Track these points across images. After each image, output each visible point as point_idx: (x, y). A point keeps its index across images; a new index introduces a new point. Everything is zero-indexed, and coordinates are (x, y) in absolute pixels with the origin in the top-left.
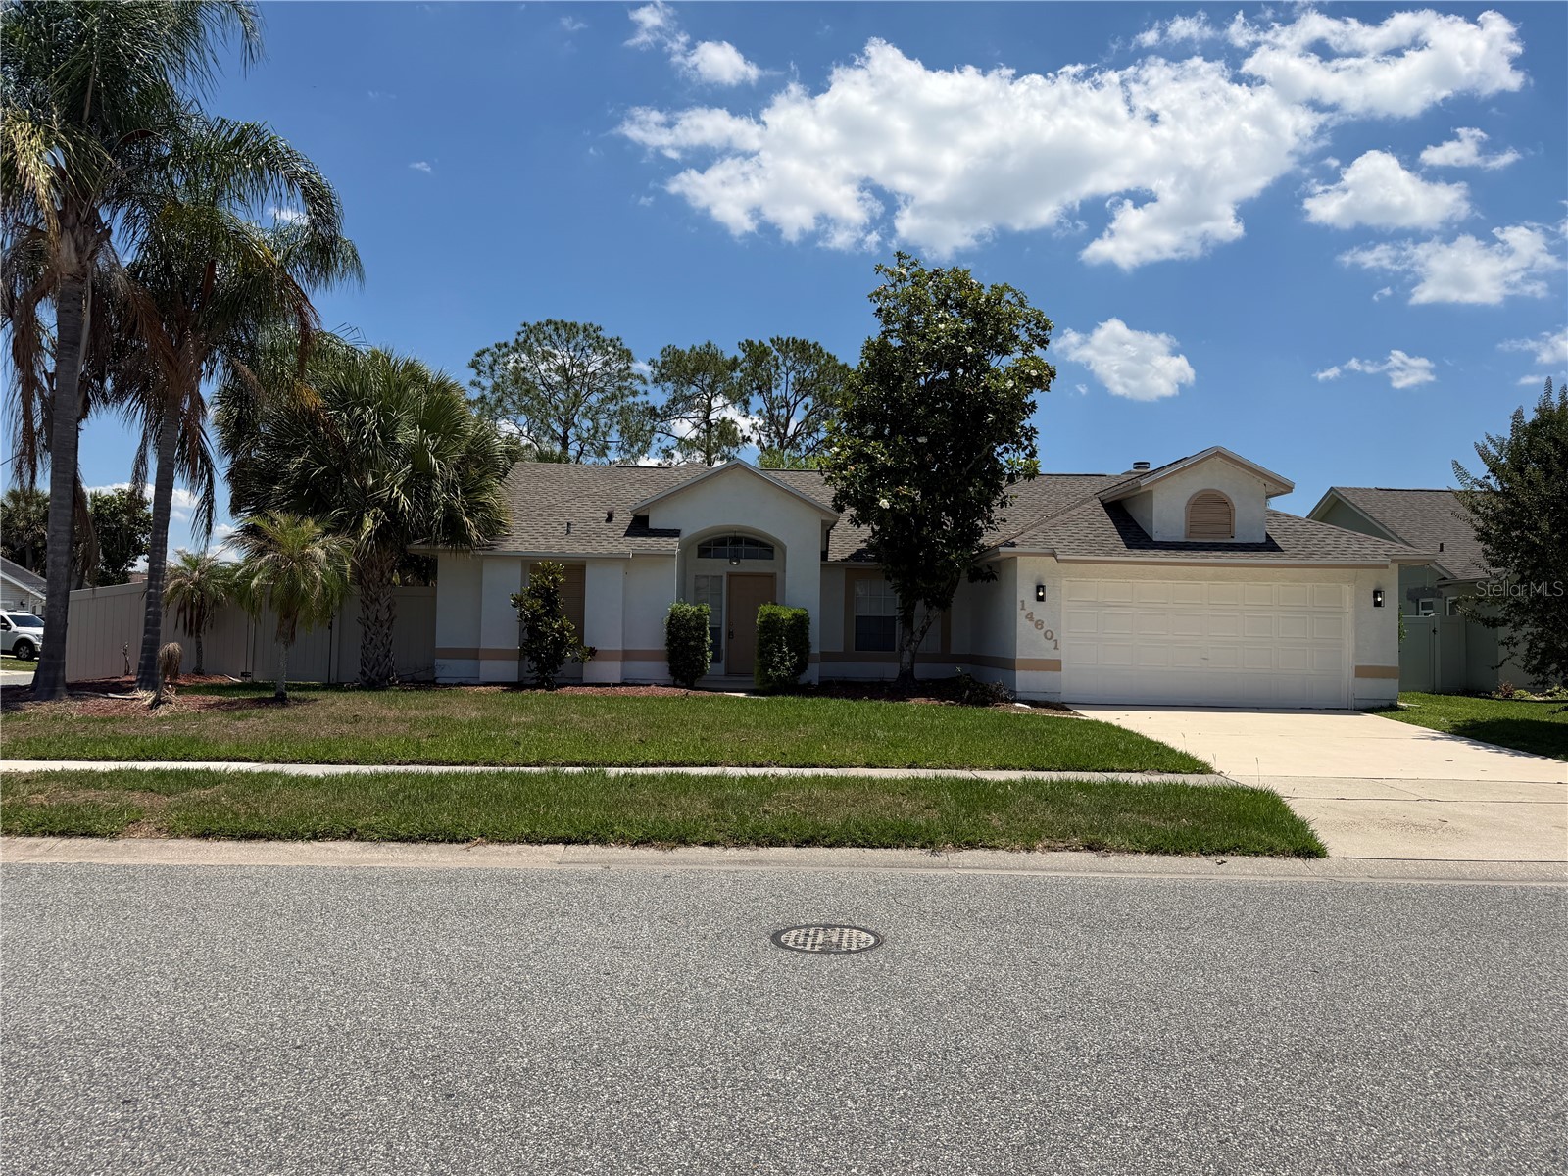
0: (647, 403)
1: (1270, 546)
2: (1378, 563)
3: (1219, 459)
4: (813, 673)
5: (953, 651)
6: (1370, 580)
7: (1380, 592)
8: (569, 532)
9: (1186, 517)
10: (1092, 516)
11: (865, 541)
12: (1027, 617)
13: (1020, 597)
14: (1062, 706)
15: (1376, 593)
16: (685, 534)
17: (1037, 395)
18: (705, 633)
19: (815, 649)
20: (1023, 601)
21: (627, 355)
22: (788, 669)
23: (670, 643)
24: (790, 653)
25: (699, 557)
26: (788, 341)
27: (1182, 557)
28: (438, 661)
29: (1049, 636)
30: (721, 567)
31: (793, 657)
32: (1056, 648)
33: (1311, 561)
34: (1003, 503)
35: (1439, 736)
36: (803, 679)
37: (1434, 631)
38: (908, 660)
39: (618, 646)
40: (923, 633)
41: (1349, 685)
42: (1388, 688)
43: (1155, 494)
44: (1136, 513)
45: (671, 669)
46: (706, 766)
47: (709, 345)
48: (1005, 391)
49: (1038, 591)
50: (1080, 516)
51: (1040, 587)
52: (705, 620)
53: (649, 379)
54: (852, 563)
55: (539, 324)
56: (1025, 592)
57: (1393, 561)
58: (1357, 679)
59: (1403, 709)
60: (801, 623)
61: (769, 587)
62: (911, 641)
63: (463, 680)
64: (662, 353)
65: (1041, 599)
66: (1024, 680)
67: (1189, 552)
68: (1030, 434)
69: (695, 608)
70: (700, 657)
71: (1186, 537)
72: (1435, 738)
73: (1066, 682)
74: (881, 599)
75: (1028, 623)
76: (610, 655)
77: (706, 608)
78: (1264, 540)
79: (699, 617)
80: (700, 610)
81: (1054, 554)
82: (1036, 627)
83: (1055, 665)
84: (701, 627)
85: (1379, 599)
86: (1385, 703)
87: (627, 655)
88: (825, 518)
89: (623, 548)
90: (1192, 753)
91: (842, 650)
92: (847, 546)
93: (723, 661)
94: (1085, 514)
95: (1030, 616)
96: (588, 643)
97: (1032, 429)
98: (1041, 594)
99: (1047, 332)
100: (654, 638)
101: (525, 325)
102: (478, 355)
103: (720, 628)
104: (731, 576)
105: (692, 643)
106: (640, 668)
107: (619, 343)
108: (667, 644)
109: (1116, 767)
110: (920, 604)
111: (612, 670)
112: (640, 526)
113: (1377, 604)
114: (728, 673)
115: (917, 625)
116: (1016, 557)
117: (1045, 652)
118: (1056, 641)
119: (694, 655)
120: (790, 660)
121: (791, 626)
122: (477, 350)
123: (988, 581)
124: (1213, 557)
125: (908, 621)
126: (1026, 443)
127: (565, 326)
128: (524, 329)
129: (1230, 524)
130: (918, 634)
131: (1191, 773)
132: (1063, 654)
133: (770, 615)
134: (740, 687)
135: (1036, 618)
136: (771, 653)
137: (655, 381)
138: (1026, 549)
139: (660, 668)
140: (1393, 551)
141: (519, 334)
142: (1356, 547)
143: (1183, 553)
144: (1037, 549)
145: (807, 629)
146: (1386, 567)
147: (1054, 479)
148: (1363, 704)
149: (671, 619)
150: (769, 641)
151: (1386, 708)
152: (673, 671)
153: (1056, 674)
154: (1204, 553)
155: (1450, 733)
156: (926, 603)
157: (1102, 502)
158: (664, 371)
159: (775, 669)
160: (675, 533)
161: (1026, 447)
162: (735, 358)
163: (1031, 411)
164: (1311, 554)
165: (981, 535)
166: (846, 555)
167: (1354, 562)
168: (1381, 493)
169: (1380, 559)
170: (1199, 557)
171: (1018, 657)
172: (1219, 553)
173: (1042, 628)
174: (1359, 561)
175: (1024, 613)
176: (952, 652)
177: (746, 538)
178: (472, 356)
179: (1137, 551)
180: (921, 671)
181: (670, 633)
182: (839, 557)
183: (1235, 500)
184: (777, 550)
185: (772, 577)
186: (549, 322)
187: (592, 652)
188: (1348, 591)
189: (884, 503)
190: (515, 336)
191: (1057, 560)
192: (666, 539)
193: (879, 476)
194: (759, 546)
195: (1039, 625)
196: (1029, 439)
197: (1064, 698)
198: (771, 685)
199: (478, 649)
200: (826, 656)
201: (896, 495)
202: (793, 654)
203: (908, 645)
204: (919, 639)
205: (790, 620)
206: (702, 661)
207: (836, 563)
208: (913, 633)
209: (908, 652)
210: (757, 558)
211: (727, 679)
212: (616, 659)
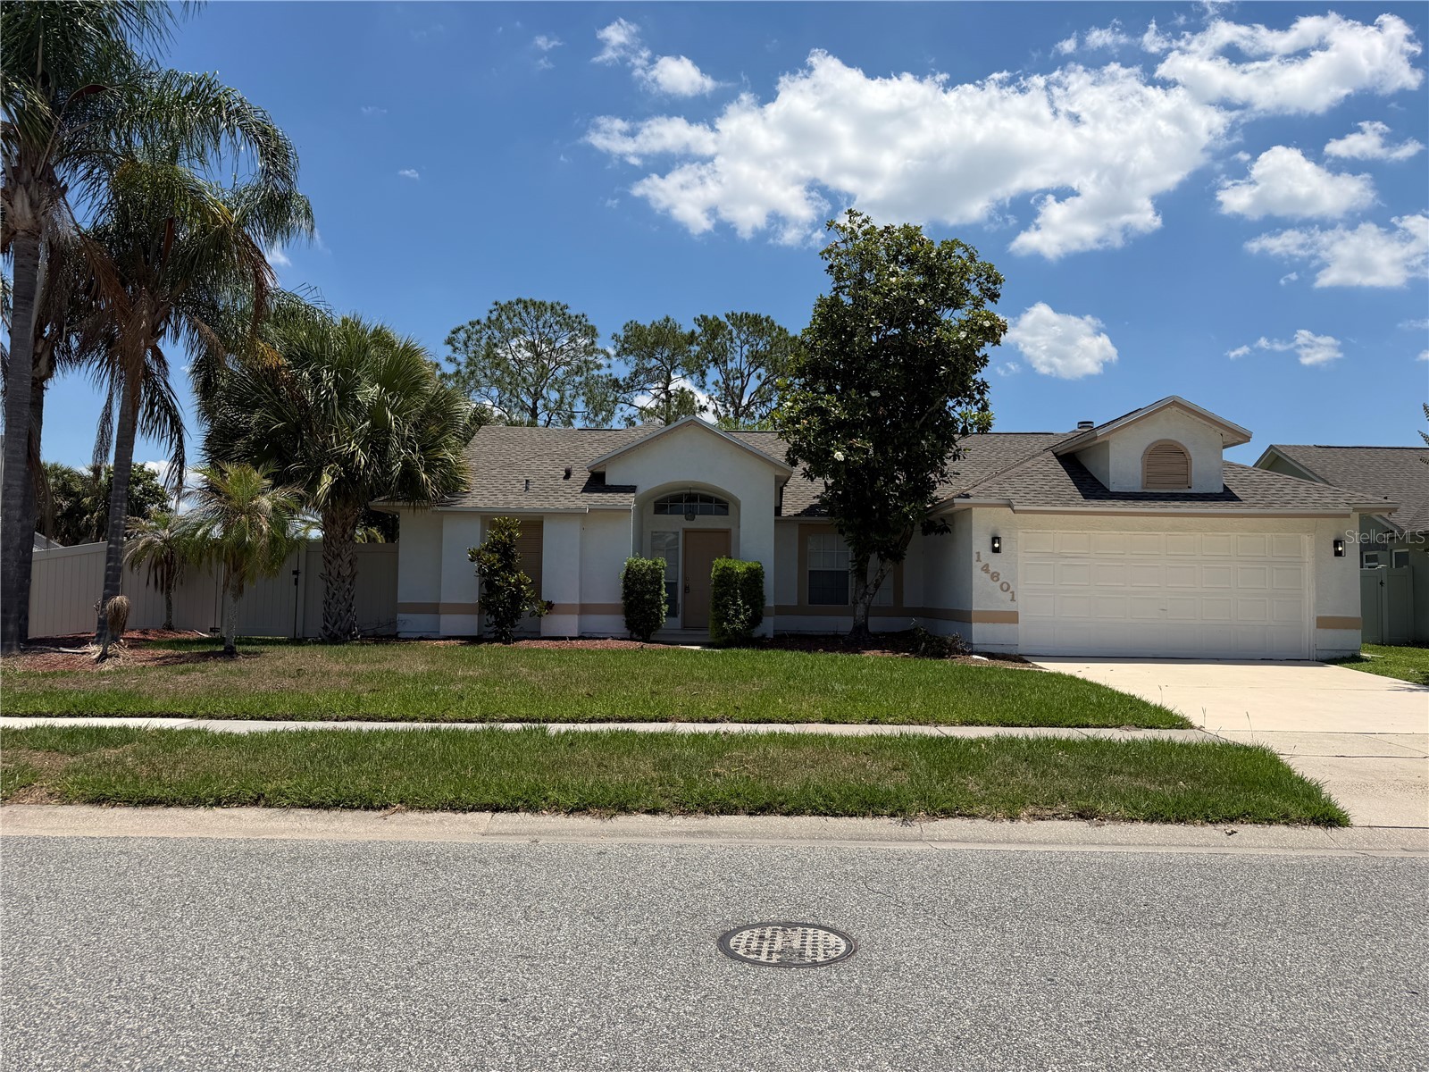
0: (611, 375)
1: (1227, 496)
2: (1339, 512)
3: (1176, 409)
4: (768, 626)
5: (907, 604)
6: (1330, 529)
7: (1341, 541)
8: (527, 488)
9: (1143, 467)
10: (1046, 468)
11: (818, 497)
12: (982, 569)
13: (975, 549)
14: (1019, 659)
15: (1337, 543)
16: (641, 490)
17: (988, 349)
18: (660, 587)
19: (770, 602)
20: (978, 553)
21: (591, 332)
22: (743, 622)
23: (626, 597)
24: (744, 606)
25: (655, 513)
26: (742, 316)
27: (1140, 507)
28: (401, 616)
29: (1006, 588)
30: (675, 523)
31: (748, 610)
32: (1013, 600)
33: (1270, 511)
34: (955, 457)
35: (1414, 687)
36: (758, 632)
37: (1381, 583)
38: (863, 613)
39: (574, 599)
40: (877, 586)
41: (1309, 635)
42: (1350, 639)
43: (1111, 445)
44: (1092, 465)
45: (627, 622)
46: (656, 721)
47: (667, 320)
48: (958, 341)
49: (994, 542)
50: (1035, 468)
51: (995, 539)
52: (661, 574)
53: (612, 352)
54: (804, 518)
55: (510, 303)
56: (980, 544)
57: (1355, 510)
58: (1318, 630)
59: (1367, 660)
60: (755, 576)
61: (724, 542)
62: (864, 594)
63: (424, 635)
64: (625, 328)
65: (996, 550)
66: (980, 632)
67: (1147, 502)
68: (983, 388)
69: (650, 563)
70: (655, 610)
71: (1143, 488)
72: (1411, 690)
73: (1023, 635)
74: (835, 554)
75: (984, 574)
76: (567, 609)
77: (662, 562)
78: (1221, 490)
79: (654, 571)
80: (655, 564)
81: (1010, 505)
82: (992, 578)
83: (1012, 617)
84: (657, 581)
85: (1340, 549)
86: (1348, 654)
87: (584, 609)
88: (778, 473)
89: (580, 504)
90: (1169, 707)
91: (796, 604)
92: (800, 502)
93: (680, 615)
94: (1039, 466)
95: (986, 569)
96: (545, 598)
97: (984, 384)
98: (997, 545)
99: (998, 286)
100: (610, 592)
101: (496, 304)
102: (454, 333)
103: (676, 583)
104: (686, 531)
105: (648, 597)
106: (597, 622)
107: (584, 320)
108: (623, 598)
109: (1091, 721)
110: (874, 559)
111: (568, 624)
112: (597, 482)
113: (1338, 554)
114: (685, 627)
115: (871, 578)
116: (970, 509)
117: (1001, 603)
118: (1013, 593)
119: (649, 609)
120: (744, 613)
121: (746, 581)
122: (453, 327)
123: (942, 534)
124: (1172, 507)
125: (861, 573)
126: (978, 397)
127: (534, 304)
128: (495, 307)
129: (1187, 474)
130: (872, 587)
131: (1170, 728)
132: (1021, 606)
133: (725, 569)
134: (695, 641)
135: (992, 570)
136: (726, 606)
137: (618, 355)
138: (982, 500)
139: (617, 622)
140: (1354, 500)
141: (491, 312)
142: (1316, 496)
143: (1141, 503)
144: (992, 500)
145: (762, 582)
146: (1348, 516)
147: (1002, 437)
148: (1325, 655)
149: (627, 574)
150: (724, 594)
151: (1350, 659)
152: (629, 625)
153: (1013, 626)
154: (1162, 503)
155: (1424, 684)
156: (880, 556)
157: (1055, 454)
158: (626, 345)
159: (729, 622)
160: (631, 489)
161: (978, 401)
162: (693, 332)
163: (983, 365)
164: (1270, 504)
165: (934, 488)
166: (800, 511)
167: (1316, 512)
168: (1320, 450)
169: (1342, 508)
170: (1157, 507)
171: (974, 609)
172: (1177, 503)
173: (998, 580)
174: (1321, 511)
175: (981, 565)
176: (905, 605)
177: (701, 495)
178: (448, 334)
179: (1095, 502)
180: (875, 625)
181: (626, 587)
182: (792, 513)
183: (1192, 451)
184: (731, 507)
185: (727, 532)
186: (519, 301)
187: (550, 606)
188: (1307, 541)
189: (839, 456)
190: (487, 314)
191: (1014, 511)
192: (622, 494)
193: (831, 428)
194: (717, 503)
195: (995, 576)
196: (982, 393)
197: (1021, 650)
198: (726, 638)
199: (438, 604)
200: (780, 610)
201: (850, 448)
202: (747, 607)
203: (861, 598)
204: (872, 592)
205: (744, 574)
206: (658, 614)
207: (790, 518)
208: (867, 587)
209: (862, 605)
210: (712, 514)
211: (683, 633)
212: (574, 613)
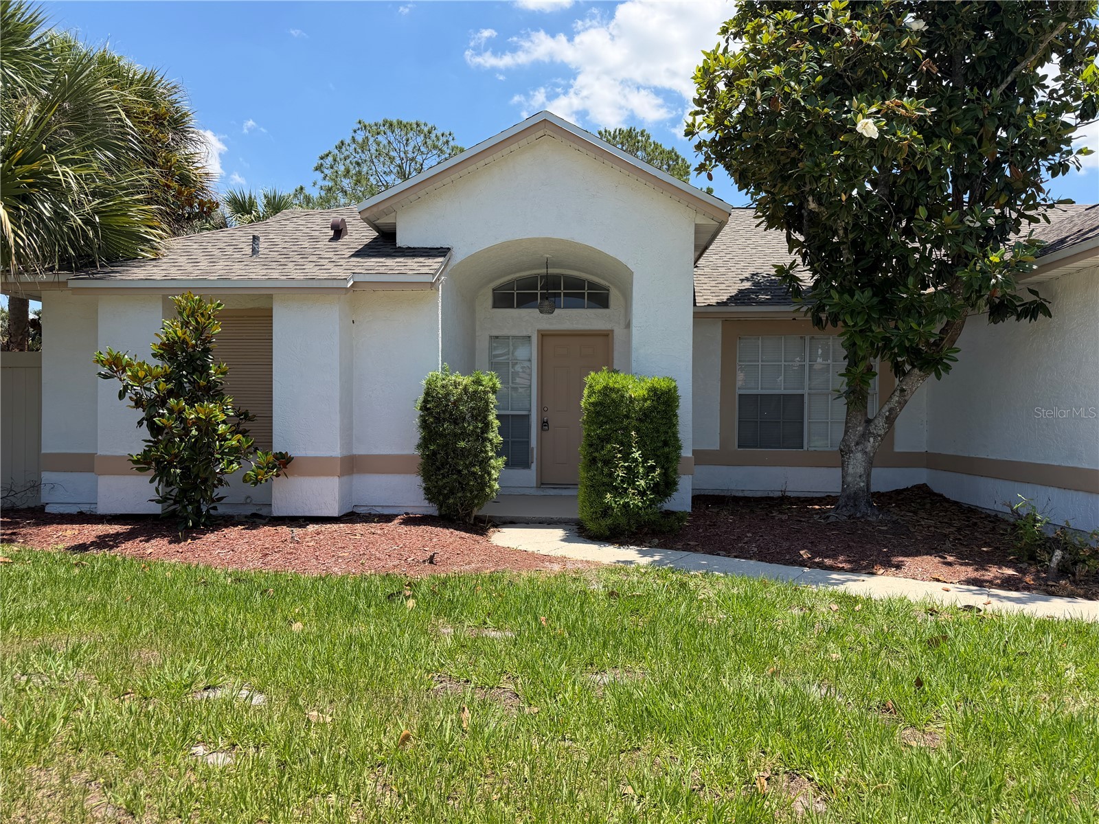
4: (683, 493)
5: (899, 448)
8: (255, 251)
16: (458, 256)
18: (487, 426)
19: (686, 453)
22: (642, 493)
23: (424, 444)
24: (645, 461)
28: (46, 476)
30: (528, 320)
31: (652, 469)
36: (667, 508)
38: (860, 470)
39: (335, 451)
45: (427, 490)
52: (487, 403)
54: (733, 308)
60: (664, 401)
61: (603, 348)
62: (864, 436)
69: (466, 380)
70: (477, 469)
74: (782, 367)
76: (318, 467)
77: (489, 379)
79: (474, 396)
80: (478, 382)
84: (480, 414)
87: (352, 465)
88: (701, 220)
89: (339, 272)
91: (717, 447)
92: (723, 286)
93: (534, 466)
96: (278, 447)
100: (398, 433)
101: (360, 122)
102: (322, 158)
103: (528, 417)
104: (544, 336)
105: (462, 444)
106: (377, 488)
108: (419, 446)
111: (321, 493)
112: (384, 242)
114: (542, 484)
115: (877, 406)
119: (467, 467)
120: (645, 475)
121: (646, 415)
122: (323, 153)
127: (400, 123)
128: (359, 126)
133: (607, 390)
134: (555, 515)
136: (608, 462)
139: (410, 488)
141: (355, 132)
145: (676, 415)
149: (425, 401)
150: (606, 439)
152: (432, 493)
159: (619, 492)
160: (442, 252)
166: (724, 298)
176: (897, 449)
177: (567, 277)
178: (317, 162)
181: (424, 425)
182: (713, 301)
184: (615, 296)
185: (606, 336)
186: (385, 122)
187: (283, 462)
189: (868, 128)
194: (589, 288)
198: (609, 521)
199: (91, 456)
201: (890, 115)
202: (651, 463)
203: (857, 444)
204: (882, 432)
205: (645, 400)
206: (482, 477)
207: (710, 309)
208: (868, 422)
209: (859, 455)
210: (584, 308)
211: (540, 493)
212: (331, 474)
